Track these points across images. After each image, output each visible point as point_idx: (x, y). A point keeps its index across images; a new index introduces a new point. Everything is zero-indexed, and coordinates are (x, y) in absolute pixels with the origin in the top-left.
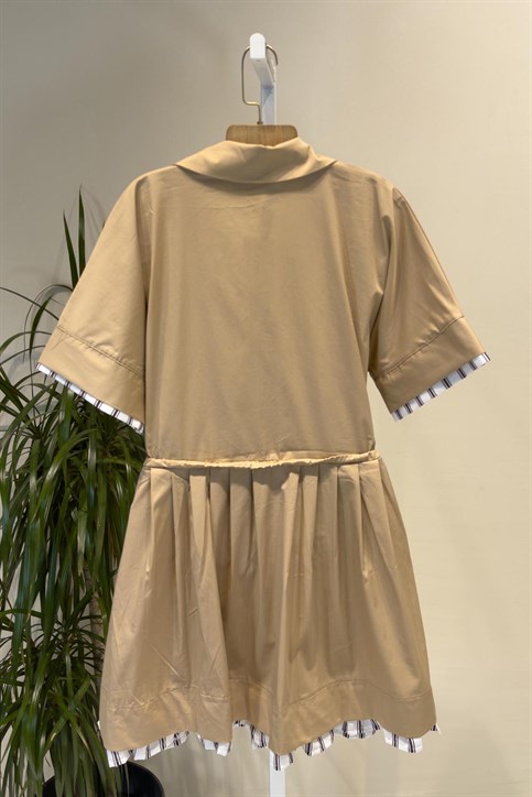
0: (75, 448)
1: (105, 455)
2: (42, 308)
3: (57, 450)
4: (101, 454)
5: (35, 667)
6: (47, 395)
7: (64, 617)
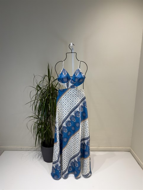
2: (44, 78)
6: (44, 89)
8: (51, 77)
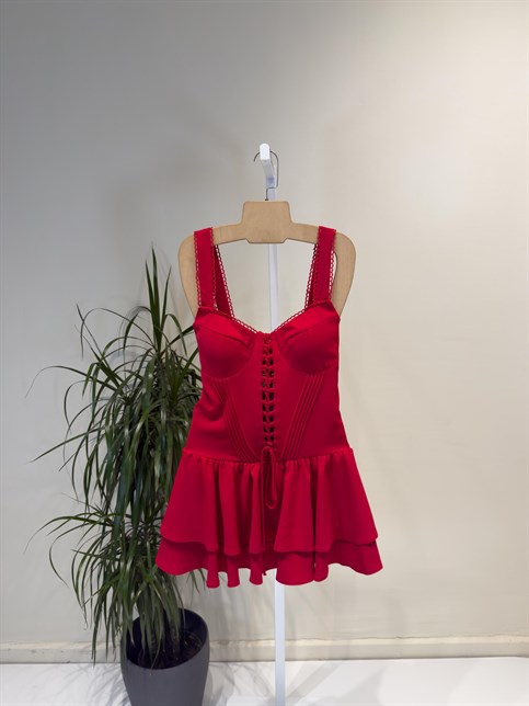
0: (153, 411)
1: (171, 415)
2: (132, 322)
3: (141, 411)
4: (169, 415)
5: (127, 549)
6: (134, 377)
7: (146, 517)
8: (165, 317)
